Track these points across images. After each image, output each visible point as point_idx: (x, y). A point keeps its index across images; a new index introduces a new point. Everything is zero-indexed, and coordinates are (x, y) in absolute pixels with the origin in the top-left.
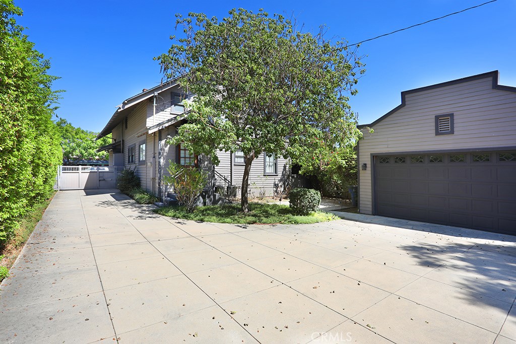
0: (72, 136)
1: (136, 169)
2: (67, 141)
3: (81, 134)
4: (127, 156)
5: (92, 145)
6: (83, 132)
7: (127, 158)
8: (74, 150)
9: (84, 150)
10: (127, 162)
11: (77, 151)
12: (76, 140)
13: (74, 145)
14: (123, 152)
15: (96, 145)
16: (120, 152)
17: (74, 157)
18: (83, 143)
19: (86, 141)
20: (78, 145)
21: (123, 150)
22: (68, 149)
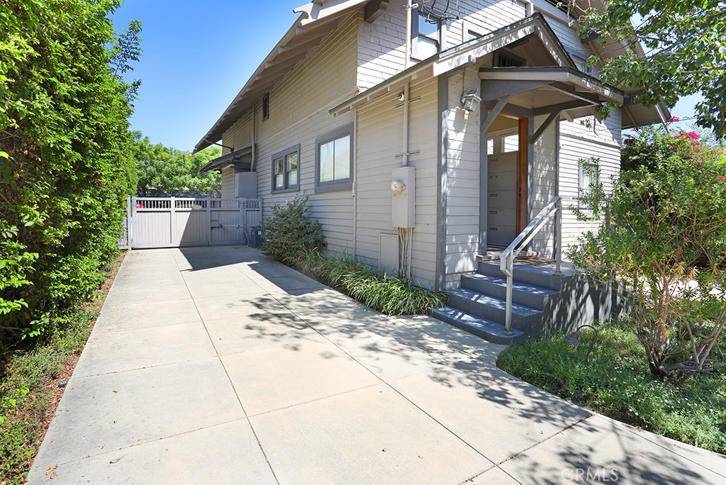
0: (151, 156)
1: (307, 204)
2: (143, 163)
3: (164, 154)
4: (270, 175)
5: (179, 169)
6: (165, 150)
7: (270, 179)
8: (153, 176)
9: (168, 177)
10: (270, 188)
11: (158, 178)
12: (155, 162)
13: (153, 169)
14: (254, 170)
15: (184, 169)
16: (249, 170)
17: (153, 188)
18: (166, 167)
19: (171, 163)
20: (159, 171)
21: (255, 166)
22: (145, 176)
